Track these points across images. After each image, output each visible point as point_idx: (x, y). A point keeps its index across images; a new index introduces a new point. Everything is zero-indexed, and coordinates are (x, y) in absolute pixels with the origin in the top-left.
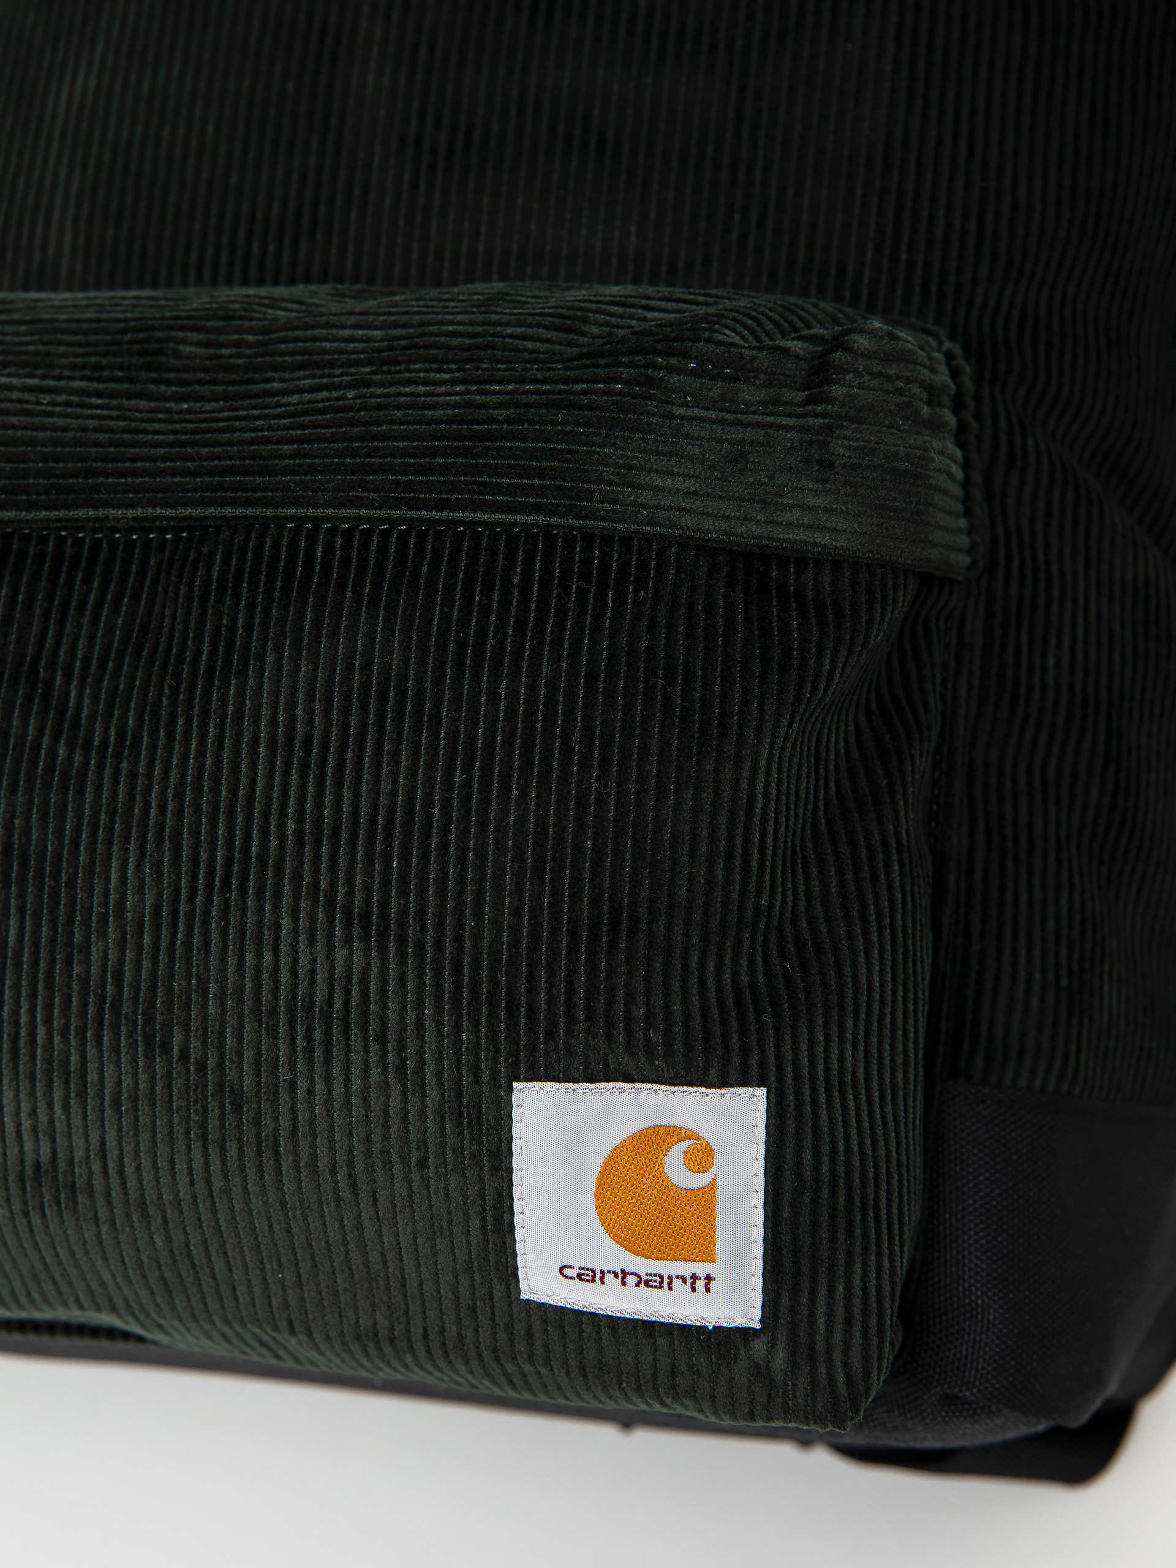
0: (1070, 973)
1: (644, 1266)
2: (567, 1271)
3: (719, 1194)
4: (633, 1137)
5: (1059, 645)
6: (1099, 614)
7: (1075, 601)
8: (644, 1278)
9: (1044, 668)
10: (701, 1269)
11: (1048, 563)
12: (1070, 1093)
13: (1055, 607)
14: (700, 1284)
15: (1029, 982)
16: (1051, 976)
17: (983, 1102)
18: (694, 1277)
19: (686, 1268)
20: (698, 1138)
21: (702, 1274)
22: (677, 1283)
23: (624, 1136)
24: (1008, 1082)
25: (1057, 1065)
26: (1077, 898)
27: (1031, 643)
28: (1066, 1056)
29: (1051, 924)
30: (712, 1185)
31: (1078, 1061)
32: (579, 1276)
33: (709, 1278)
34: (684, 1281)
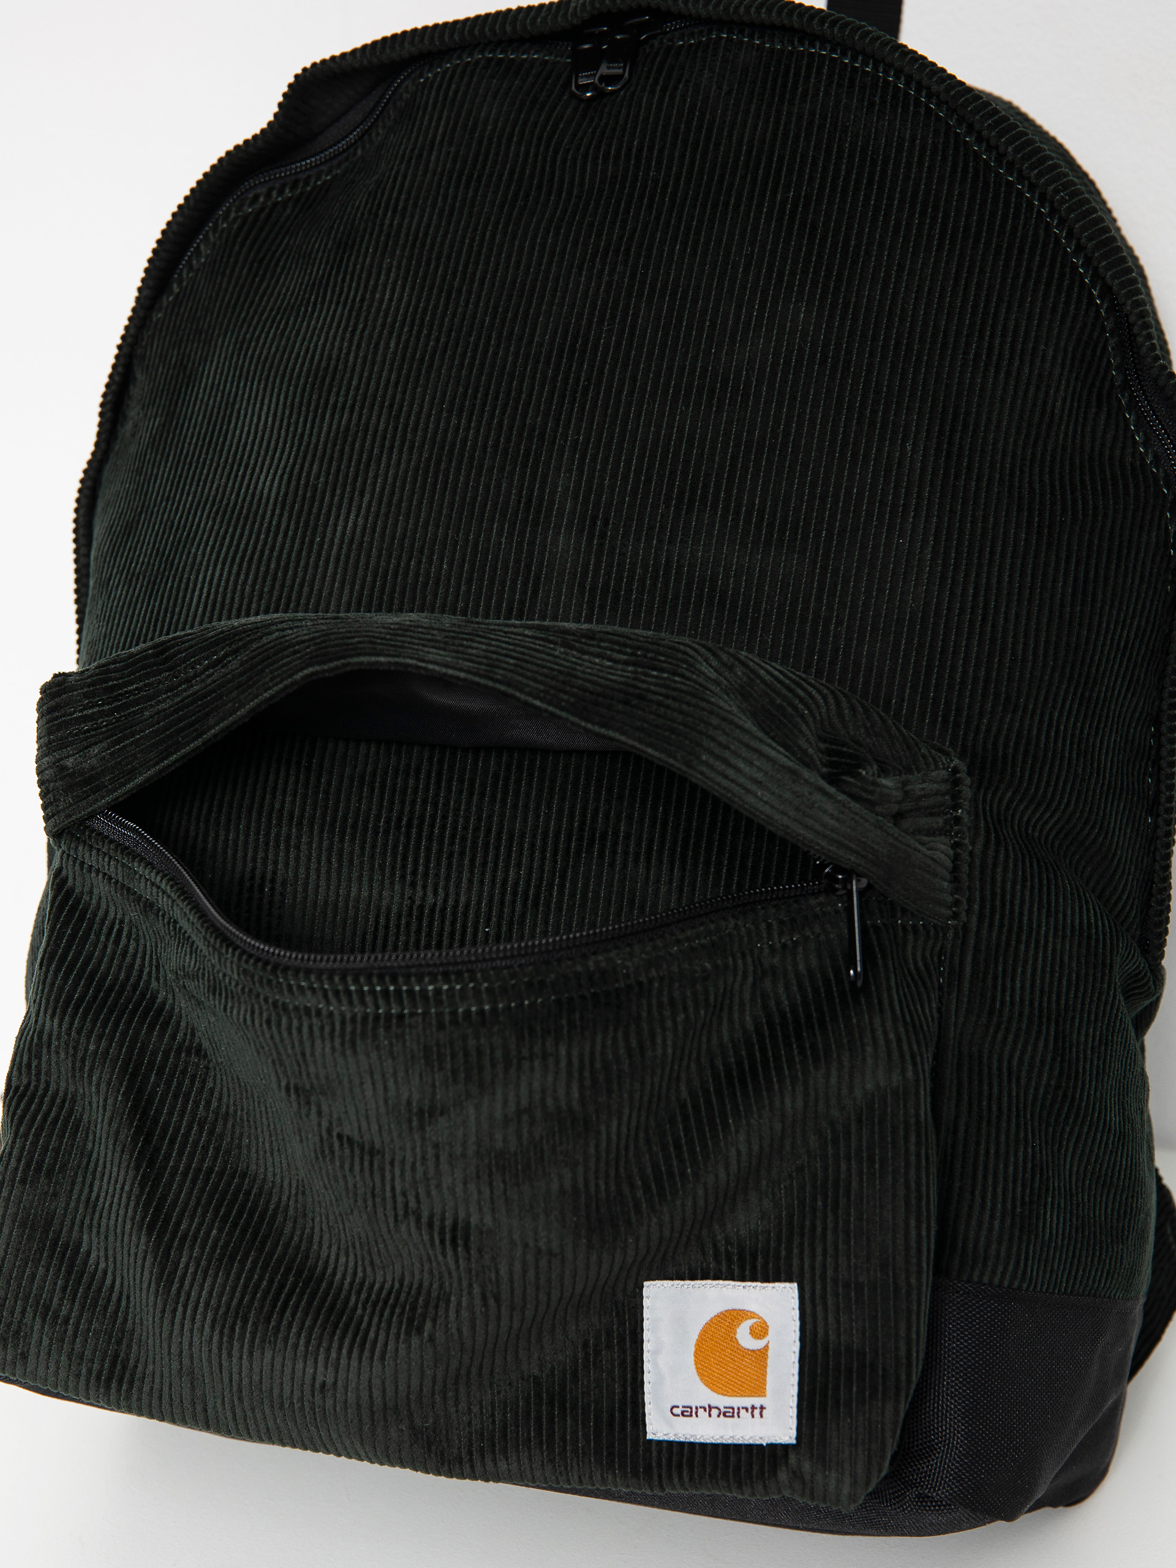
0: (1023, 1204)
1: (722, 1401)
2: (675, 1411)
3: (770, 1353)
4: (718, 1316)
5: (1023, 973)
6: (1054, 950)
7: (1037, 941)
8: (723, 1410)
9: (1013, 990)
10: (757, 1401)
11: (1021, 914)
12: (1020, 1287)
13: (1023, 947)
14: (757, 1412)
15: (993, 1209)
16: (1009, 1205)
17: (958, 1292)
18: (753, 1408)
19: (748, 1402)
20: (760, 1318)
21: (758, 1405)
22: (743, 1412)
23: (712, 1315)
24: (976, 1278)
25: (1011, 1267)
26: (1030, 1150)
27: (1004, 971)
28: (1018, 1262)
29: (1011, 1169)
30: (766, 1347)
31: (1026, 1265)
32: (683, 1413)
33: (762, 1408)
34: (747, 1409)
